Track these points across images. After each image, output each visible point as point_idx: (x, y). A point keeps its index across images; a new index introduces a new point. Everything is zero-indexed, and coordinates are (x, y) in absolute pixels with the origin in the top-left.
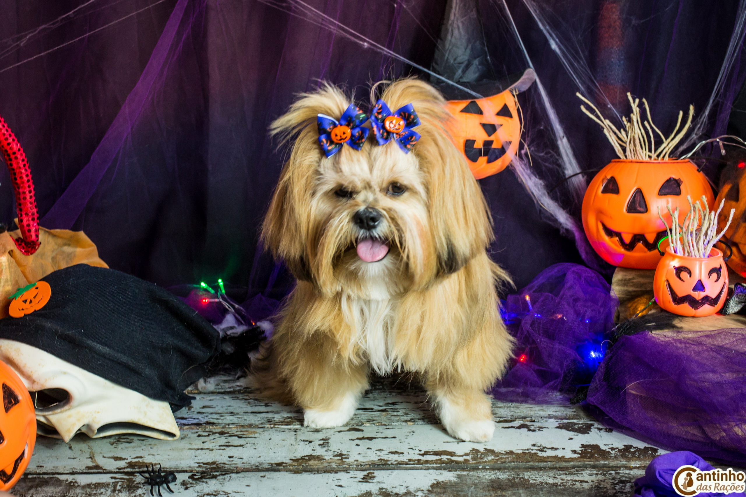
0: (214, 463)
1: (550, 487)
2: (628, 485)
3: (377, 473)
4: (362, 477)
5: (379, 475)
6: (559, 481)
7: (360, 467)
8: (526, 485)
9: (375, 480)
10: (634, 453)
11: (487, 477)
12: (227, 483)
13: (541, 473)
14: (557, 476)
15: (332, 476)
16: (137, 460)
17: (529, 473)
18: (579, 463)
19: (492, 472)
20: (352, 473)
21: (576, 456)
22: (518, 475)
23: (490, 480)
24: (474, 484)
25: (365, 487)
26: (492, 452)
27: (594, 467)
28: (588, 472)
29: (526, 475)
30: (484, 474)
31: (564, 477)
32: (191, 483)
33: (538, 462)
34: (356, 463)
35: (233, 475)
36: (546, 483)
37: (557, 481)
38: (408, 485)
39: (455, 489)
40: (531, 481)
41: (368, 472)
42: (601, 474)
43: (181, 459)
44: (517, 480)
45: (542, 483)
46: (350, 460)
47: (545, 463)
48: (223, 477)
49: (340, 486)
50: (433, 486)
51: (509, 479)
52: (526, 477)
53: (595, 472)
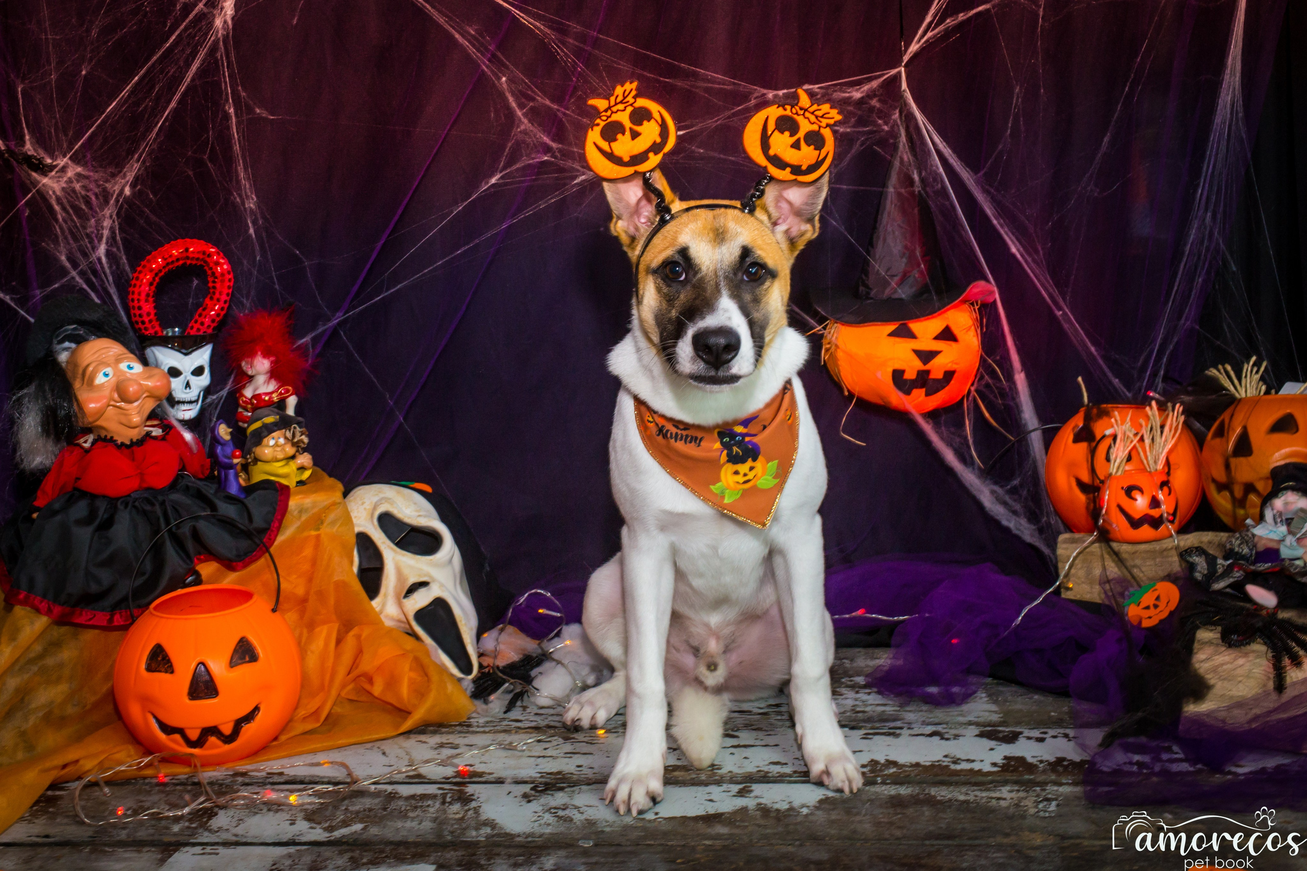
0: (559, 773)
1: (960, 804)
2: (1054, 803)
3: (754, 787)
4: (737, 791)
5: (758, 789)
6: (971, 798)
7: (733, 780)
8: (931, 802)
9: (752, 795)
10: (1066, 767)
11: (886, 792)
12: (576, 796)
13: (951, 788)
14: (969, 792)
15: (701, 789)
16: (468, 768)
17: (936, 789)
18: (999, 778)
19: (893, 787)
20: (725, 787)
21: (996, 769)
22: (924, 790)
23: (890, 795)
24: (869, 800)
25: (741, 802)
26: (894, 764)
27: (1016, 782)
28: (1008, 788)
29: (933, 791)
30: (883, 788)
31: (978, 793)
32: (534, 796)
33: (949, 776)
34: (730, 774)
35: (584, 787)
36: (956, 800)
37: (969, 798)
38: (791, 801)
39: (846, 805)
40: (938, 798)
41: (744, 785)
42: (1023, 790)
43: (520, 768)
44: (921, 796)
45: (951, 800)
46: (723, 771)
47: (958, 778)
48: (572, 789)
49: (711, 800)
50: (821, 802)
51: (912, 796)
52: (933, 793)
53: (1016, 788)
